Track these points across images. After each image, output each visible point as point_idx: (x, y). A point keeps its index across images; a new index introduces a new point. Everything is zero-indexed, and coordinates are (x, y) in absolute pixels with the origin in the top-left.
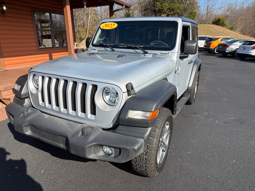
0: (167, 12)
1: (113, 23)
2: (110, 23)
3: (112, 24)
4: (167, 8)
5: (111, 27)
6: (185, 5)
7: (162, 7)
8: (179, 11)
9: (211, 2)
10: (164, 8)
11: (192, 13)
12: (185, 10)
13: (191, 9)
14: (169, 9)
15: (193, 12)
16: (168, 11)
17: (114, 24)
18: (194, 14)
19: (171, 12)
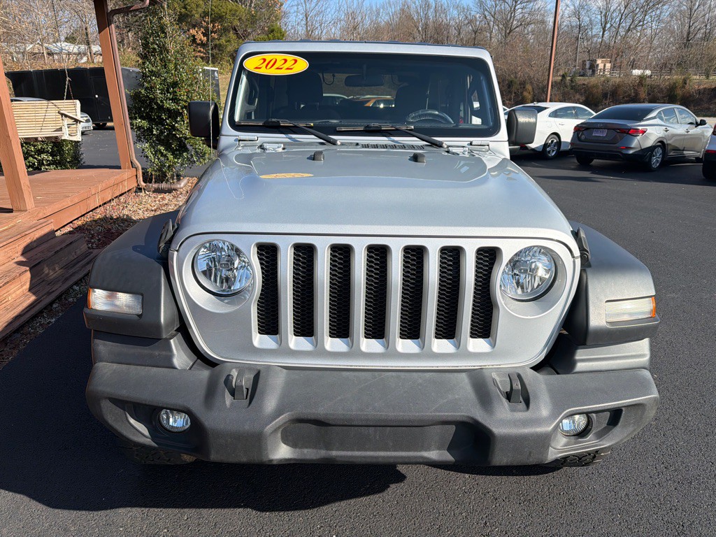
0: (203, 22)
1: (290, 58)
2: (280, 57)
3: (286, 61)
4: (200, 10)
5: (288, 69)
6: (250, 6)
7: (185, 8)
8: (236, 23)
9: (313, 5)
10: (192, 11)
11: (272, 31)
12: (253, 20)
13: (269, 19)
14: (206, 14)
15: (275, 28)
16: (205, 21)
17: (296, 61)
18: (279, 35)
19: (216, 25)
